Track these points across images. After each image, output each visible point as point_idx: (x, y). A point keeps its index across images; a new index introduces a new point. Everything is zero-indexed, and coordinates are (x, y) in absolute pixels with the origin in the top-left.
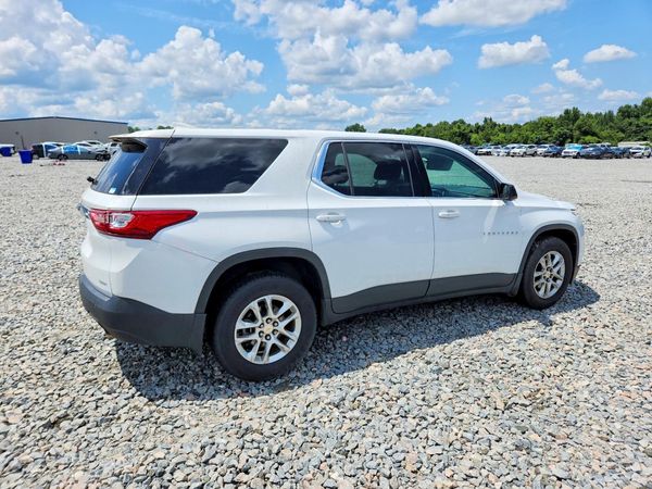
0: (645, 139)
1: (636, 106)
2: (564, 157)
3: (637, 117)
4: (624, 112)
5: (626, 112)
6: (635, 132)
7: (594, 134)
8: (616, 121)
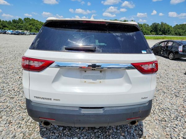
0: (22, 30)
1: (17, 20)
2: (7, 34)
3: (18, 23)
4: (14, 22)
5: (14, 21)
6: (19, 28)
7: (7, 27)
8: (12, 24)
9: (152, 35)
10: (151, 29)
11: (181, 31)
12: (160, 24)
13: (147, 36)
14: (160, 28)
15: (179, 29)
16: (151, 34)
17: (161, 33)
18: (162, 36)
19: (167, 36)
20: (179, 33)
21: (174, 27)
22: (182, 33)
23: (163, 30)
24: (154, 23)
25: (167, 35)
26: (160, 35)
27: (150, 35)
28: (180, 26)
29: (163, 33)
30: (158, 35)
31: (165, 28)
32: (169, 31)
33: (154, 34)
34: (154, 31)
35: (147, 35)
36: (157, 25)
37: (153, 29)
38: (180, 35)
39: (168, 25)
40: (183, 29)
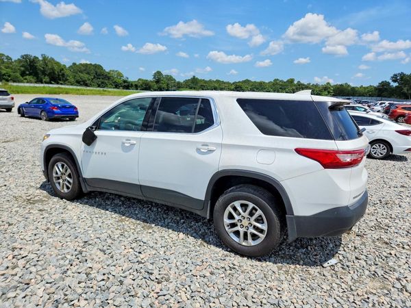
9: (28, 82)
10: (22, 69)
11: (85, 76)
12: (41, 58)
13: (15, 84)
14: (43, 68)
15: (81, 72)
16: (25, 81)
17: (47, 79)
18: (51, 85)
19: (63, 86)
20: (83, 81)
21: (69, 68)
22: (88, 82)
23: (50, 73)
24: (26, 55)
25: (61, 84)
26: (46, 83)
27: (22, 82)
28: (83, 68)
29: (51, 80)
30: (42, 83)
31: (53, 69)
32: (63, 75)
33: (33, 80)
34: (30, 74)
35: (14, 81)
36: (34, 61)
37: (27, 69)
38: (86, 85)
39: (58, 63)
40: (88, 73)
